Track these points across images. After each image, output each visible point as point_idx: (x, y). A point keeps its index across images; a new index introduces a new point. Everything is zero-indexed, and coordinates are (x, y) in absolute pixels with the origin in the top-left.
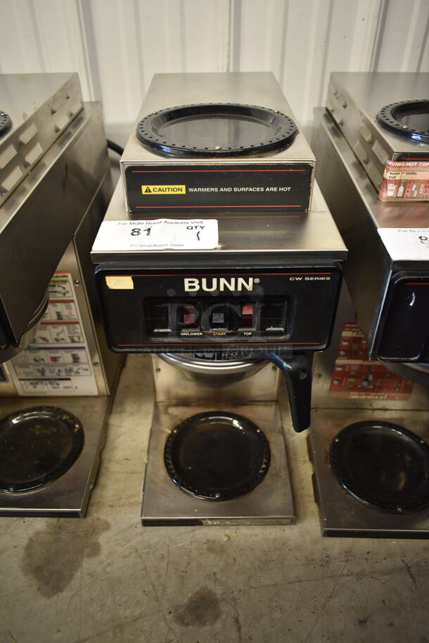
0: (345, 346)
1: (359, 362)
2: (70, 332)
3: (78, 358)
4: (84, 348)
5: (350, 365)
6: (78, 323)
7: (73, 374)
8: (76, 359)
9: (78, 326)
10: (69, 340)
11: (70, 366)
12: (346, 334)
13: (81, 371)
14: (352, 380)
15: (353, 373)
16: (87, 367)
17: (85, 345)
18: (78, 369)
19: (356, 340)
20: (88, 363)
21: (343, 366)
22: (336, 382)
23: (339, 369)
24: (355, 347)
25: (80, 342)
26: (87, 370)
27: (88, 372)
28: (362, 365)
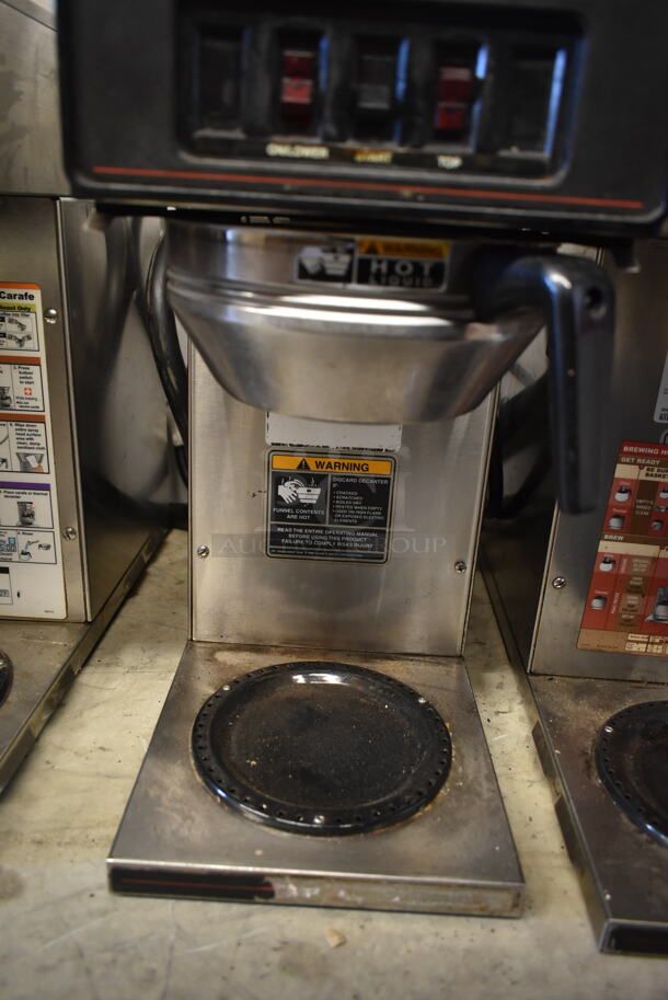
0: (620, 505)
1: (650, 550)
2: (21, 445)
3: (32, 515)
4: (46, 487)
5: (630, 557)
6: (41, 420)
7: (15, 556)
8: (26, 516)
9: (40, 427)
10: (16, 465)
11: (12, 534)
12: (624, 472)
13: (33, 549)
14: (633, 599)
15: (636, 582)
16: (46, 539)
17: (50, 479)
18: (29, 543)
19: (646, 490)
20: (51, 530)
21: (614, 560)
22: (596, 604)
23: (605, 568)
24: (643, 509)
25: (39, 471)
26: (48, 547)
27: (48, 556)
28: (655, 560)
